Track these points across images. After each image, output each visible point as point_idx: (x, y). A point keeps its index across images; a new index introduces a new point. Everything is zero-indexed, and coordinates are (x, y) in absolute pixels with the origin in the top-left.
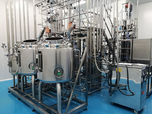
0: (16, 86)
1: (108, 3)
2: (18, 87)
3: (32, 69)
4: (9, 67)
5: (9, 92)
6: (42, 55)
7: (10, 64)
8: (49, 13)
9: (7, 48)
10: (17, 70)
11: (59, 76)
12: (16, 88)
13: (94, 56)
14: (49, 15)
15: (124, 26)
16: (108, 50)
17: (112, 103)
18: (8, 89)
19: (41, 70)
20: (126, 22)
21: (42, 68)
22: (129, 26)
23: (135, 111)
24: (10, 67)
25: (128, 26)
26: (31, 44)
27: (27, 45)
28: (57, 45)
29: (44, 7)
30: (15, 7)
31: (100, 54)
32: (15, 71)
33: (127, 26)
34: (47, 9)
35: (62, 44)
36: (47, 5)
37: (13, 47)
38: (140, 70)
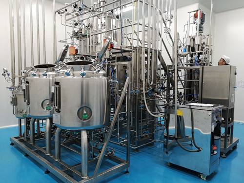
0: (22, 135)
1: (166, 10)
2: (25, 136)
3: (47, 110)
4: (12, 106)
5: (12, 144)
6: (60, 88)
7: (14, 101)
8: (76, 24)
9: (11, 76)
10: (24, 111)
11: (86, 120)
12: (23, 138)
13: (143, 91)
14: (77, 26)
15: (192, 46)
16: (166, 83)
17: (169, 164)
18: (11, 139)
19: (59, 110)
20: (194, 40)
21: (60, 107)
22: (199, 45)
23: (201, 176)
24: (14, 105)
25: (197, 46)
26: (45, 71)
27: (40, 72)
28: (82, 72)
29: (69, 14)
30: (24, 14)
31: (152, 88)
32: (21, 112)
33: (195, 46)
34: (73, 17)
35: (91, 72)
36: (73, 12)
37: (19, 75)
38: (210, 113)
